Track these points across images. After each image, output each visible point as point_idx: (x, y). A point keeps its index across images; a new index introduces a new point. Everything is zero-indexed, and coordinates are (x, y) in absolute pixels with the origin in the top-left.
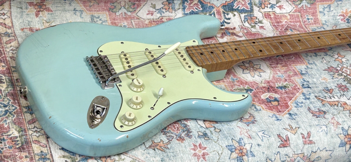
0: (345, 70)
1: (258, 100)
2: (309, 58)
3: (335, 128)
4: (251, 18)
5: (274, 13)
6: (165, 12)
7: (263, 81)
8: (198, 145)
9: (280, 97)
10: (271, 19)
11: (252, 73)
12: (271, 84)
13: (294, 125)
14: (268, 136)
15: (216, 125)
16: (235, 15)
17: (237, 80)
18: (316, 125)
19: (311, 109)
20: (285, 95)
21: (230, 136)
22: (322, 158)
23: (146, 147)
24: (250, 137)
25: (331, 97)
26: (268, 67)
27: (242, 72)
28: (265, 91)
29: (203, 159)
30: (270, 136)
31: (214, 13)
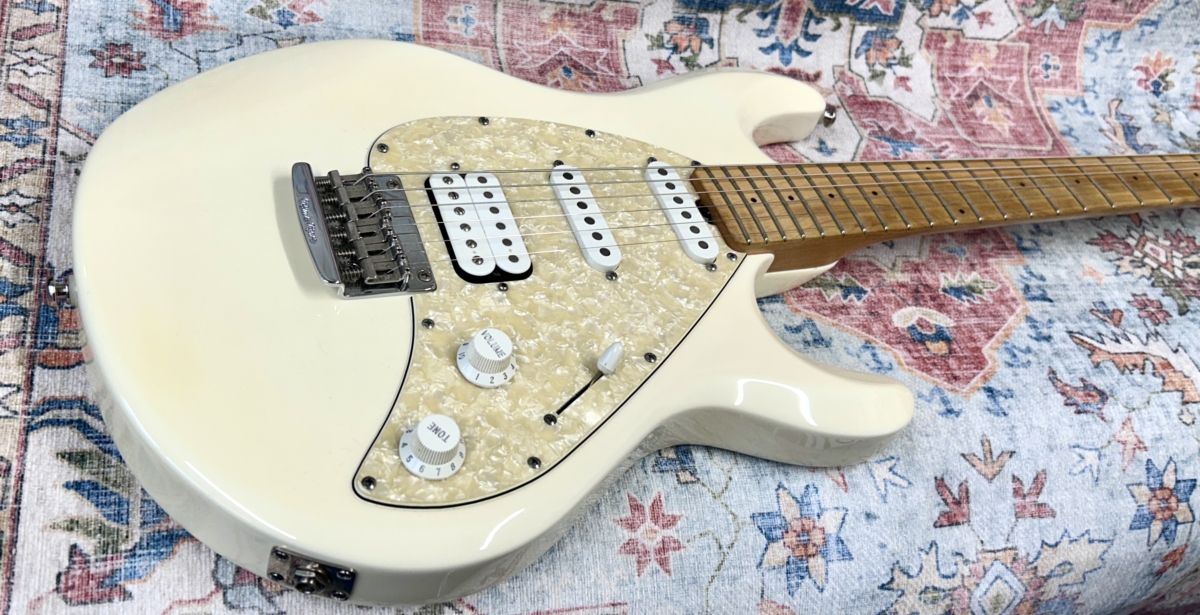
0: (1152, 249)
1: (882, 328)
3: (1126, 464)
4: (883, 45)
8: (650, 503)
9: (955, 327)
10: (941, 52)
12: (923, 273)
13: (998, 444)
14: (904, 483)
18: (1070, 447)
20: (972, 321)
21: (773, 474)
22: (1074, 566)
24: (845, 484)
25: (1120, 339)
28: (904, 300)
29: (659, 567)
30: (910, 483)
31: (778, 10)
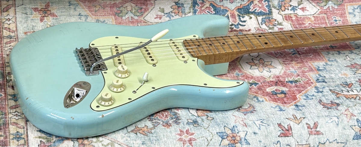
1: (262, 92)
2: (330, 56)
3: (348, 120)
4: (270, 21)
5: (296, 15)
6: (174, 16)
7: (272, 76)
8: (186, 130)
9: (288, 90)
10: (292, 21)
11: (261, 69)
12: (280, 78)
13: (299, 116)
14: (267, 125)
15: (210, 114)
16: (251, 18)
17: (243, 75)
18: (326, 116)
19: (323, 101)
20: (294, 89)
21: (222, 124)
23: (127, 131)
24: (246, 125)
25: (350, 91)
26: (281, 64)
27: (249, 68)
28: (272, 85)
29: (189, 144)
31: (228, 16)
